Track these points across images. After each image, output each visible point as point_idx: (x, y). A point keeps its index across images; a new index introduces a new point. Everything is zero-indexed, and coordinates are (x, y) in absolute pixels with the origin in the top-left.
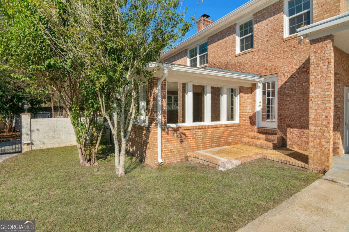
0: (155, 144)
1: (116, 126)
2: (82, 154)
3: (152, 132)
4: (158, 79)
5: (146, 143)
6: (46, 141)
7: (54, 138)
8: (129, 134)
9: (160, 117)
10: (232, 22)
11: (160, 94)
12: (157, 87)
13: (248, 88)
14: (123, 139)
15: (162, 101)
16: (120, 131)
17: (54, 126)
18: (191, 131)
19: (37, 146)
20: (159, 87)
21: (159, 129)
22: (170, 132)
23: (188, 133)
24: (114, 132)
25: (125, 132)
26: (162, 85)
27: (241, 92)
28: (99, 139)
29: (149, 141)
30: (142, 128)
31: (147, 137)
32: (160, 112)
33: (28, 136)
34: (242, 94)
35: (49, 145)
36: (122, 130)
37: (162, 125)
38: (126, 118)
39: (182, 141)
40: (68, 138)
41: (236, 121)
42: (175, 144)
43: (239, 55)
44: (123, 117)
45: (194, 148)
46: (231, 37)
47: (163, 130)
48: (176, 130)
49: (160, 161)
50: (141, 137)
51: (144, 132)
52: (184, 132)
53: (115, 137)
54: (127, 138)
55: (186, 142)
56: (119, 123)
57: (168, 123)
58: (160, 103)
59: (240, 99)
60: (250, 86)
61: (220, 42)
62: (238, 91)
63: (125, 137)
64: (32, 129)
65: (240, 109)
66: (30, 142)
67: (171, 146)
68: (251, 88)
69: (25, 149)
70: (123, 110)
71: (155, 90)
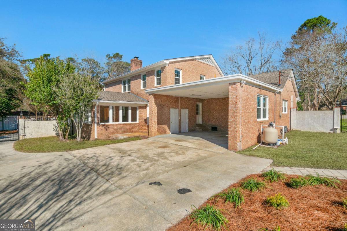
0: (94, 131)
1: (77, 123)
2: (62, 136)
3: (93, 126)
4: (95, 105)
5: (91, 131)
6: (33, 134)
7: (38, 132)
8: (82, 126)
9: (96, 120)
10: (139, 73)
11: (96, 111)
12: (94, 108)
13: (144, 107)
14: (80, 128)
15: (97, 114)
16: (79, 125)
17: (38, 125)
18: (112, 126)
19: (28, 136)
20: (96, 108)
21: (96, 125)
22: (101, 126)
23: (109, 127)
24: (77, 125)
25: (81, 125)
26: (97, 107)
27: (139, 108)
28: (69, 129)
29: (92, 130)
30: (89, 125)
31: (91, 128)
32: (96, 118)
33: (23, 131)
34: (140, 110)
35: (35, 136)
36: (79, 124)
37: (97, 123)
38: (81, 120)
39: (106, 130)
40: (46, 132)
41: (138, 122)
42: (103, 131)
43: (142, 90)
44: (80, 120)
45: (113, 133)
46: (139, 80)
47: (97, 125)
48: (103, 125)
49: (96, 137)
50: (89, 129)
51: (90, 126)
52: (108, 126)
53: (77, 127)
54: (82, 127)
55: (108, 131)
56: (78, 123)
57: (100, 122)
58: (96, 114)
59: (139, 112)
60: (145, 106)
61: (135, 81)
62: (138, 108)
63: (81, 127)
64: (25, 126)
65: (139, 117)
66: (24, 134)
67: (101, 132)
68: (146, 107)
69: (21, 138)
70: (80, 118)
71: (94, 109)
